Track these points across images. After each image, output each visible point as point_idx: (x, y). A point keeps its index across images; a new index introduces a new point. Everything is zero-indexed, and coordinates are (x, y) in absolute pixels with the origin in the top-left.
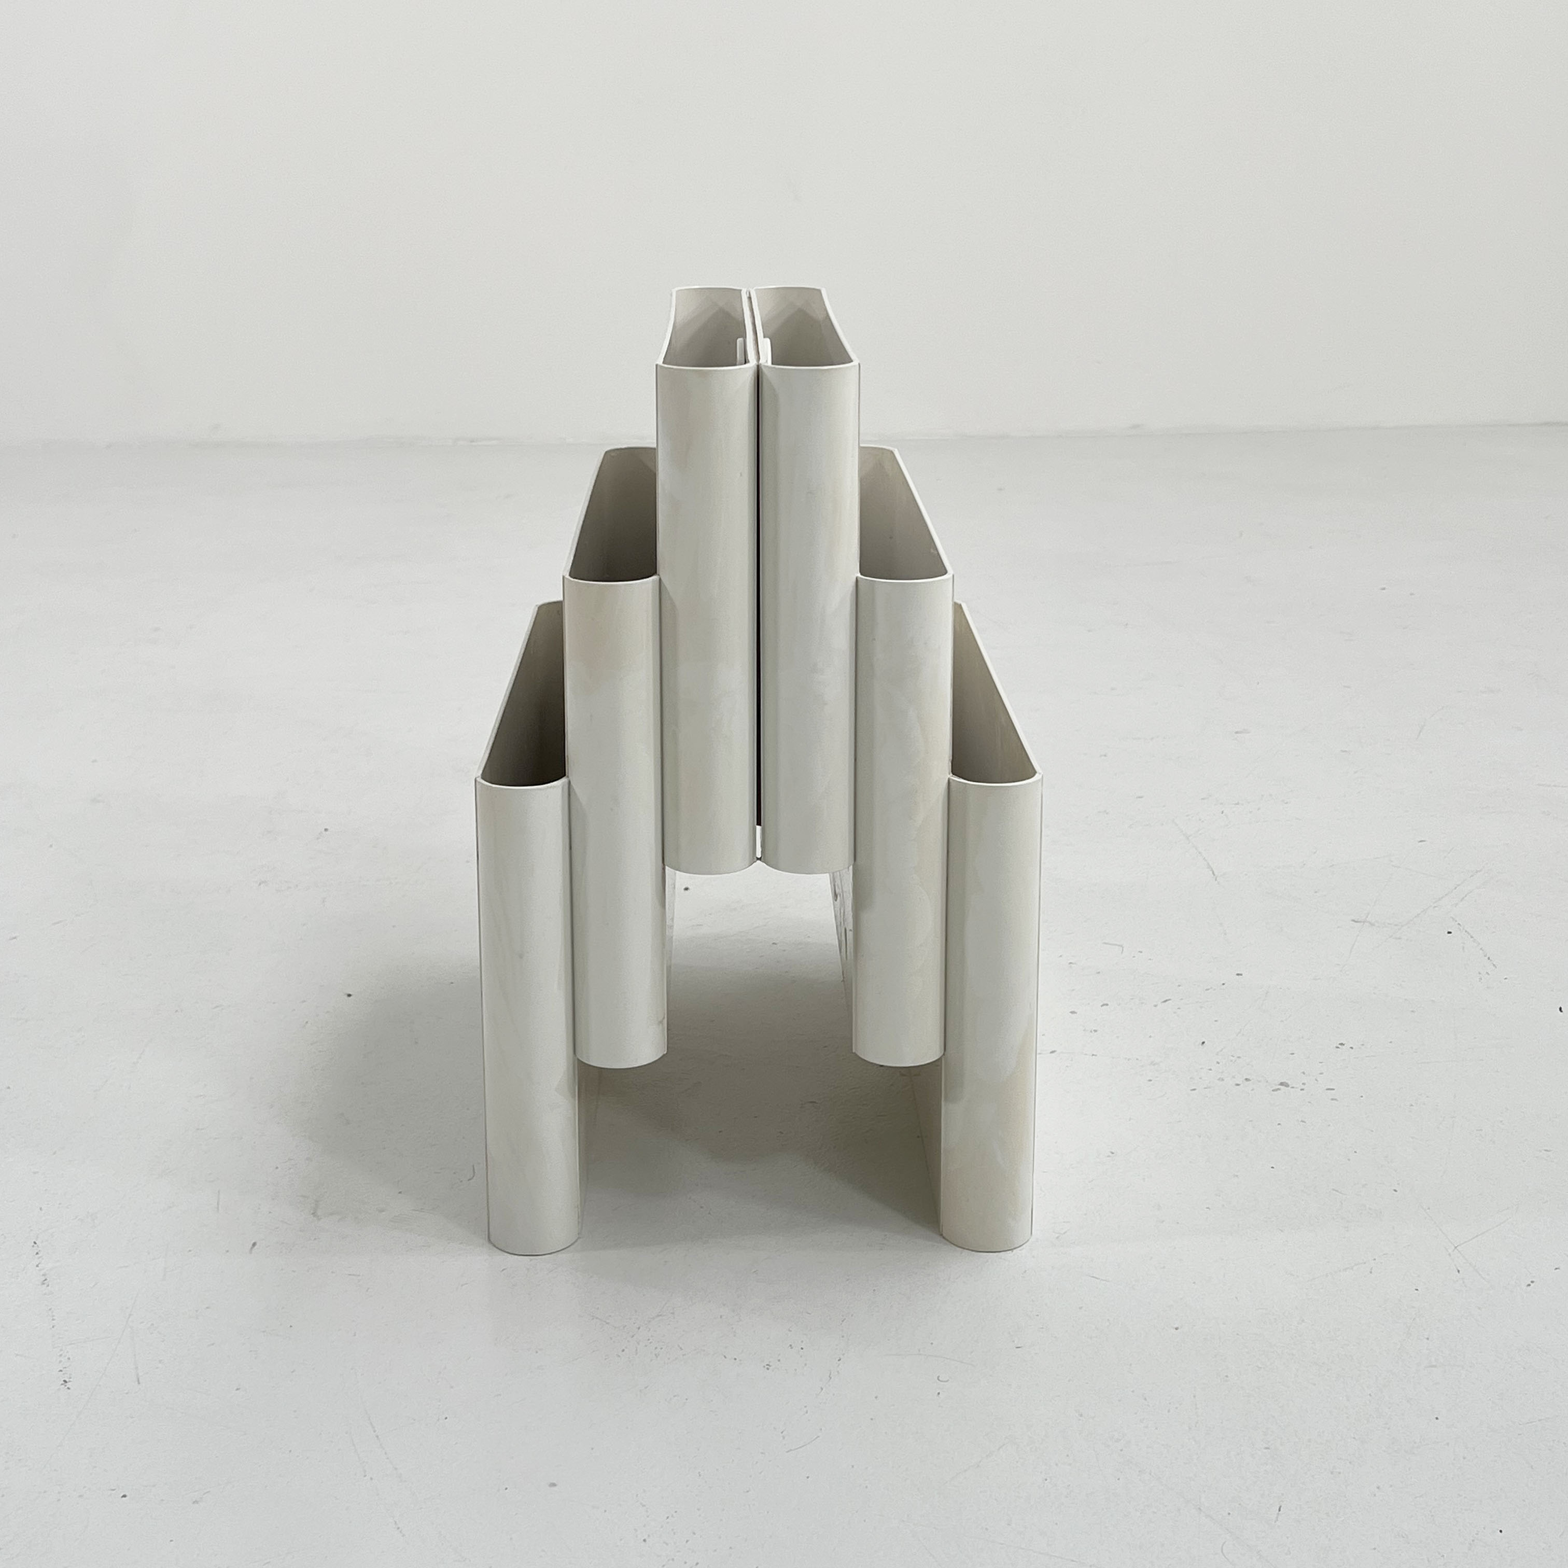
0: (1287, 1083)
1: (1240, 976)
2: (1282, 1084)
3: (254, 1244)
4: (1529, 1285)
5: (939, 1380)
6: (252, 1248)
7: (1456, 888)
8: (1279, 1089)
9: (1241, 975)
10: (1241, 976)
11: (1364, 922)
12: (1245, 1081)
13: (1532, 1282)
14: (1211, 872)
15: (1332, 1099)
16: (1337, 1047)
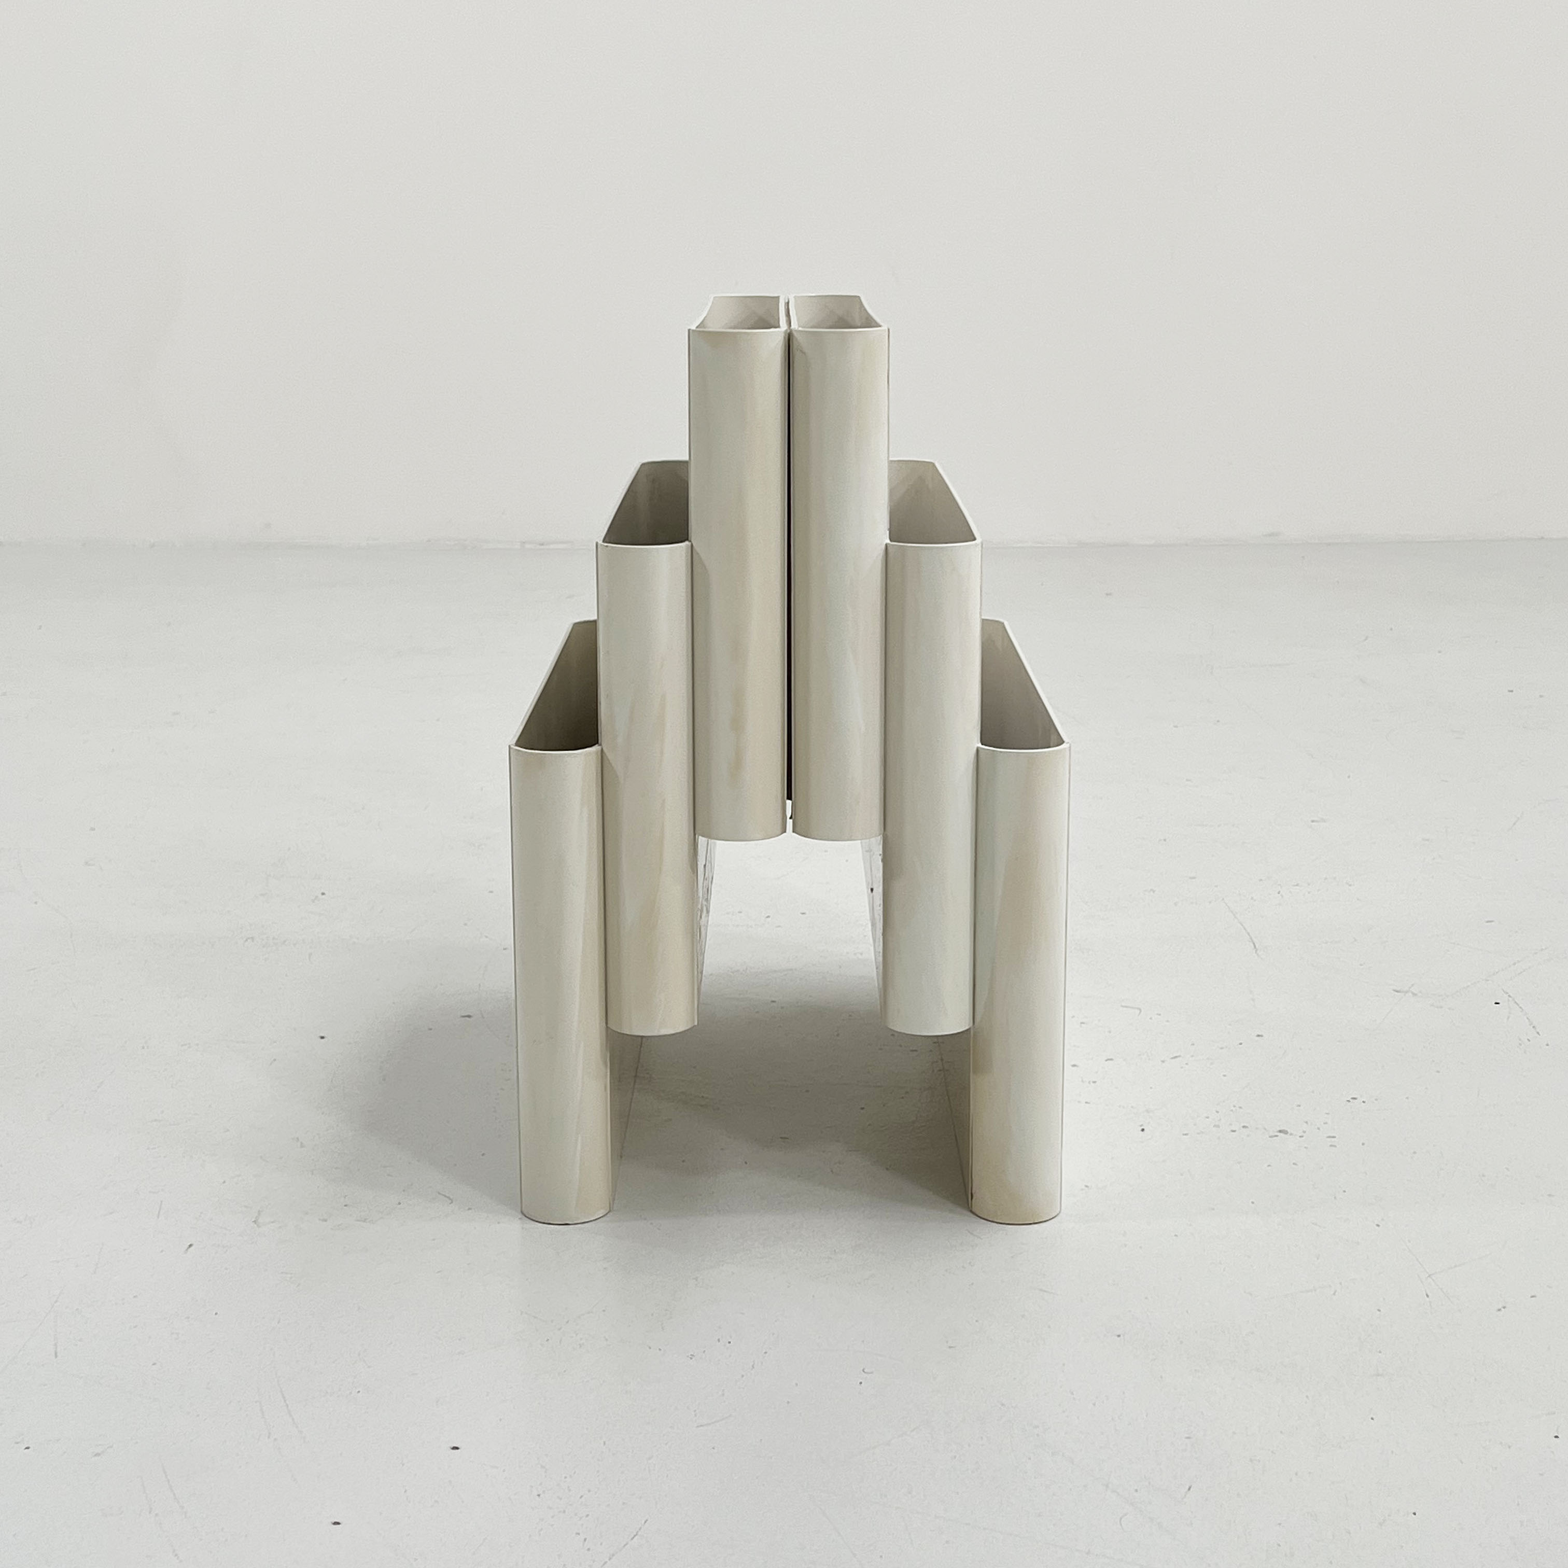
0: (1287, 1131)
1: (1260, 1037)
2: (1280, 1131)
3: (191, 1246)
4: (1499, 1310)
5: (864, 1372)
6: (187, 1250)
7: (1514, 964)
8: (1277, 1136)
9: (1262, 1036)
10: (1262, 1038)
11: (1407, 992)
12: (1242, 1128)
13: (1504, 1308)
14: (1252, 945)
15: (1331, 1146)
16: (1349, 1101)
